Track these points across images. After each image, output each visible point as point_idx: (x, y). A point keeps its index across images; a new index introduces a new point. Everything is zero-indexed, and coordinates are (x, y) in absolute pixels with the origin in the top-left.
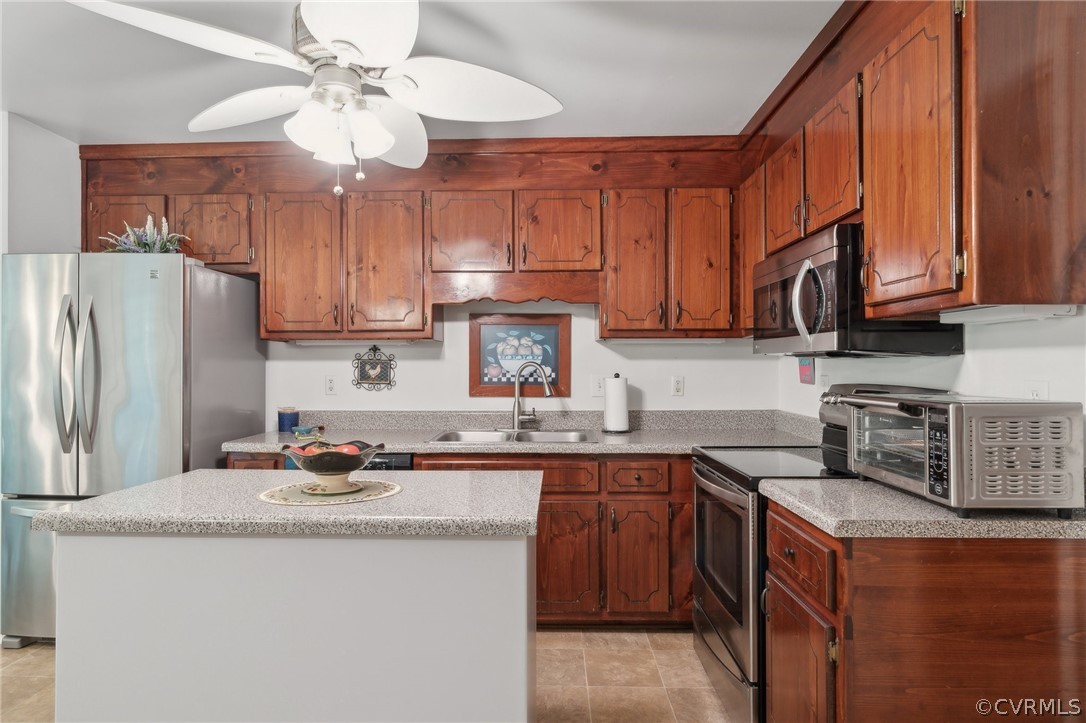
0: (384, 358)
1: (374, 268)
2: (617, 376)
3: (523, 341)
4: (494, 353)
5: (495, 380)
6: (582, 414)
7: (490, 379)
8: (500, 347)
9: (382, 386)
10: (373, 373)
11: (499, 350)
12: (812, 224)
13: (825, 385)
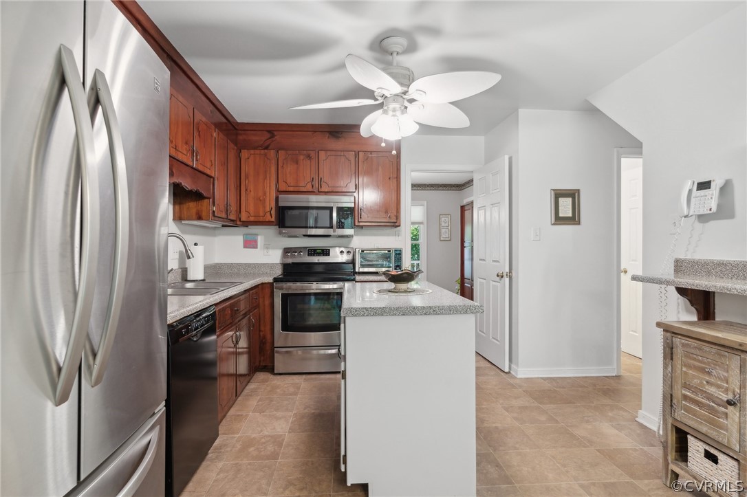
2: (196, 244)
12: (324, 188)
13: (267, 248)
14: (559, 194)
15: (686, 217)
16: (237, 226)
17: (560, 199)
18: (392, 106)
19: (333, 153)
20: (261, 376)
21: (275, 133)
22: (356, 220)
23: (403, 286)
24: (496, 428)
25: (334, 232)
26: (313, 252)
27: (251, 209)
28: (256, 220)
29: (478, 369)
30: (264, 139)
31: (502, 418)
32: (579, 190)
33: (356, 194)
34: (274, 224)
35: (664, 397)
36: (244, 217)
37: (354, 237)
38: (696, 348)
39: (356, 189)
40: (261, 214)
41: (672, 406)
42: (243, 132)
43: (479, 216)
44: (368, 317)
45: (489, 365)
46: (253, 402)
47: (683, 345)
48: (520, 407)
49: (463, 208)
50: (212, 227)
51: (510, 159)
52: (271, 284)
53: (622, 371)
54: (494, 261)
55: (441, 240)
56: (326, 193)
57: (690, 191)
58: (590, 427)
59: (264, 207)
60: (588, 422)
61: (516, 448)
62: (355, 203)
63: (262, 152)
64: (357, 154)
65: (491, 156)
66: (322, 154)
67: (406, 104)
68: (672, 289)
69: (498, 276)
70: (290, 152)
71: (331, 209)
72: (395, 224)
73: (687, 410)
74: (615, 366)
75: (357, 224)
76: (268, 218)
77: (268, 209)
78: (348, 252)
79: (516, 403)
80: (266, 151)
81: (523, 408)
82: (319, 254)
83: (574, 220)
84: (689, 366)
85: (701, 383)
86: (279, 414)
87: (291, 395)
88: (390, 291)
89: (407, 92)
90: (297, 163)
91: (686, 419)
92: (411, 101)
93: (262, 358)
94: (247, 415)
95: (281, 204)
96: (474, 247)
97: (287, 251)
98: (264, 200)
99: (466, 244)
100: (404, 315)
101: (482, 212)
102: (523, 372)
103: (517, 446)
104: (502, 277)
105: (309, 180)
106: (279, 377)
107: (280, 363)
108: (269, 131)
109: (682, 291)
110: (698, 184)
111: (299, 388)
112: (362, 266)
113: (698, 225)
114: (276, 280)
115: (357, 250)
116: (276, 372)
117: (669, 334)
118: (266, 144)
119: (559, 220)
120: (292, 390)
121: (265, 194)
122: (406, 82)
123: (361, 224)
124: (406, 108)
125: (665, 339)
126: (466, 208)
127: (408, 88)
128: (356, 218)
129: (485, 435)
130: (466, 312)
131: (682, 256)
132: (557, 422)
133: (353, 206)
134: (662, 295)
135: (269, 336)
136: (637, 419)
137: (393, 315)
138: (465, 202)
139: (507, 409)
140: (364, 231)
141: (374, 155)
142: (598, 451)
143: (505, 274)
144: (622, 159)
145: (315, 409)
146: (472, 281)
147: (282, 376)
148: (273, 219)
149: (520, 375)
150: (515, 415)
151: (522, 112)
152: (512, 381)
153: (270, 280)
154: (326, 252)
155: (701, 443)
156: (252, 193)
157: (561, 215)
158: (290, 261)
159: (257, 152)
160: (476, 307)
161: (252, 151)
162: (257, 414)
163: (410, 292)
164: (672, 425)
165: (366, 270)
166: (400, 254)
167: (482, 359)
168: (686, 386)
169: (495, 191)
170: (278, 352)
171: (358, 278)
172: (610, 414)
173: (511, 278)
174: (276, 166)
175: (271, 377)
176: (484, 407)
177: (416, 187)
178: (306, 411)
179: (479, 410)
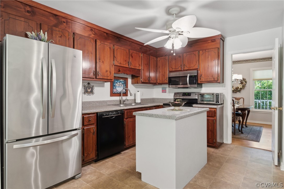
0: (91, 86)
1: (103, 62)
2: (138, 91)
3: (120, 83)
4: (115, 86)
5: (115, 92)
6: (130, 100)
7: (114, 92)
8: (116, 84)
9: (91, 94)
10: (89, 90)
11: (116, 85)
12: (185, 69)
13: (169, 93)
19: (189, 53)
22: (199, 81)
25: (188, 86)
26: (184, 94)
27: (161, 79)
28: (162, 82)
33: (199, 69)
36: (159, 82)
40: (164, 80)
42: (158, 51)
50: (149, 86)
62: (198, 73)
64: (199, 52)
66: (185, 54)
71: (186, 77)
72: (217, 82)
76: (166, 82)
77: (166, 78)
82: (187, 95)
88: (172, 110)
95: (170, 76)
97: (175, 94)
98: (165, 75)
105: (180, 66)
114: (164, 104)
141: (207, 51)
156: (161, 73)
158: (176, 98)
161: (161, 58)
174: (169, 62)
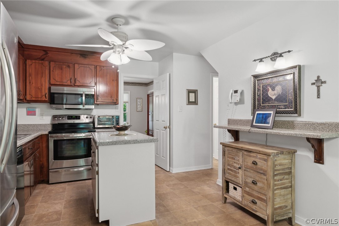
12: (77, 84)
13: (42, 115)
14: (189, 92)
15: (231, 103)
16: (23, 103)
17: (190, 94)
18: (118, 49)
19: (83, 65)
20: (41, 186)
21: (48, 52)
22: (95, 101)
23: (122, 132)
24: (164, 193)
25: (83, 107)
26: (70, 117)
27: (33, 93)
29: (156, 171)
30: (41, 54)
31: (166, 189)
32: (197, 90)
33: (95, 88)
34: (48, 102)
35: (222, 170)
36: (28, 98)
37: (94, 110)
38: (231, 150)
39: (95, 85)
40: (40, 96)
41: (225, 173)
42: (27, 50)
43: (156, 100)
44: (109, 146)
45: (161, 169)
46: (40, 198)
47: (228, 150)
48: (173, 184)
49: (148, 95)
51: (170, 75)
52: (47, 135)
53: (213, 166)
54: (162, 121)
55: (137, 111)
56: (79, 86)
57: (232, 93)
58: (200, 188)
59: (41, 92)
60: (199, 186)
61: (171, 199)
62: (95, 92)
63: (40, 62)
64: (96, 67)
65: (161, 72)
66: (76, 66)
67: (124, 49)
68: (226, 130)
69: (164, 128)
70: (57, 63)
71: (81, 95)
72: (116, 103)
73: (229, 173)
74: (211, 165)
75: (96, 103)
76: (44, 99)
77: (44, 94)
78: (90, 117)
79: (171, 183)
80: (42, 61)
81: (174, 185)
82: (74, 119)
83: (195, 103)
84: (229, 157)
85: (233, 163)
86: (56, 202)
87: (61, 192)
88: (116, 135)
89: (125, 44)
90: (62, 69)
91: (229, 177)
92: (126, 48)
93: (41, 176)
94: (37, 205)
95: (52, 91)
96: (154, 115)
97: (54, 117)
98: (42, 89)
99: (150, 113)
100: (125, 144)
101: (157, 98)
102: (175, 170)
103: (172, 198)
104: (166, 128)
105: (69, 79)
106: (52, 185)
107: (53, 178)
108: (44, 51)
109: (229, 131)
110: (234, 91)
111: (65, 189)
112: (99, 124)
113: (235, 106)
114: (50, 133)
115: (96, 116)
116: (50, 183)
117: (224, 147)
118: (43, 58)
119: (189, 103)
120: (61, 190)
121: (42, 85)
122: (125, 40)
123: (98, 103)
124: (124, 50)
125: (223, 148)
126: (150, 95)
127: (126, 42)
128: (95, 100)
129: (159, 197)
130: (151, 142)
131: (230, 118)
132: (188, 188)
133: (94, 94)
134: (224, 133)
135: (45, 164)
136: (217, 183)
137: (120, 144)
138: (149, 92)
139: (168, 186)
140: (99, 106)
141: (105, 68)
142: (202, 196)
143: (167, 127)
144: (213, 78)
145: (77, 197)
146: (153, 131)
147: (54, 185)
148: (47, 99)
149: (174, 172)
150: (171, 187)
151: (174, 54)
152: (170, 175)
153: (47, 133)
154: (78, 118)
155: (232, 184)
156: (34, 85)
157: (190, 101)
158: (57, 122)
159: (37, 61)
160: (155, 139)
161: (34, 61)
162: (43, 204)
163: (126, 135)
164: (225, 180)
165: (101, 126)
166: (118, 118)
167: (157, 167)
168: (229, 165)
169: (163, 89)
170: (51, 172)
171: (97, 130)
172: (207, 183)
173: (170, 128)
174: (49, 70)
175: (47, 186)
176: (158, 186)
177: (126, 83)
178: (71, 198)
179: (156, 187)
